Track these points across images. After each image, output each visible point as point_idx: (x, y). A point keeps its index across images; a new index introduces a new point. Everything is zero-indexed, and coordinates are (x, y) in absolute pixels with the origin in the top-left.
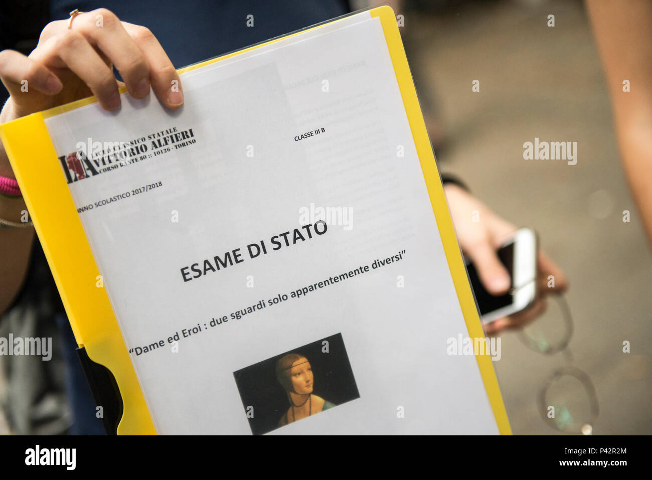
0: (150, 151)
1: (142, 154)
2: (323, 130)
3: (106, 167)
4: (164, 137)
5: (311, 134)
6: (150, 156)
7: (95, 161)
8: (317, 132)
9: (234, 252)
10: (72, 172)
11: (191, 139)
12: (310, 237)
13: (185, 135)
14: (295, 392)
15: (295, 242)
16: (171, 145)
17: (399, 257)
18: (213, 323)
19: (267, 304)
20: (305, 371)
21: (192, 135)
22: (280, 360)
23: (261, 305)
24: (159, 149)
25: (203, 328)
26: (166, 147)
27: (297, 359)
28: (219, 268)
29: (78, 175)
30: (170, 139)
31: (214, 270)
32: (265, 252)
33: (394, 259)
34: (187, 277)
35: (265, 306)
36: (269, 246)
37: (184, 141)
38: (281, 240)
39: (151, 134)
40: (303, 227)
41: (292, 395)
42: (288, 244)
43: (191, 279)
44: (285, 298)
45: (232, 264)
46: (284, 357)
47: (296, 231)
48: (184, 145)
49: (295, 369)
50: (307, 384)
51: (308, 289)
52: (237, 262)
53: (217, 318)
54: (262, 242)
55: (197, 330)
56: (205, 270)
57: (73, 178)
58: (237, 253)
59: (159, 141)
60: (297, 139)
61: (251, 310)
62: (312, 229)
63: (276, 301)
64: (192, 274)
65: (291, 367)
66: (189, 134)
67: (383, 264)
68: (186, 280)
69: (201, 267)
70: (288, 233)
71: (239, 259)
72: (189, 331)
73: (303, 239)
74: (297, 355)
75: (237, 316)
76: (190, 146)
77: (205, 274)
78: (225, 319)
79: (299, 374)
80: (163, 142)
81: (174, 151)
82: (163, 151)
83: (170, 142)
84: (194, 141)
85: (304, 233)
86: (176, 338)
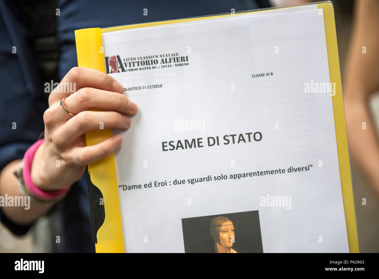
0: (159, 64)
1: (154, 65)
2: (272, 74)
3: (130, 68)
4: (170, 57)
5: (263, 75)
6: (159, 68)
7: (125, 63)
8: (268, 74)
9: (198, 139)
10: (110, 68)
11: (186, 62)
12: (250, 141)
13: (183, 59)
14: (220, 244)
15: (239, 142)
16: (173, 63)
17: (307, 169)
18: (176, 182)
19: (213, 179)
20: (230, 230)
21: (187, 60)
22: (214, 219)
23: (209, 179)
24: (165, 64)
25: (168, 184)
26: (170, 64)
27: (225, 221)
28: (186, 148)
29: (113, 70)
30: (173, 60)
31: (183, 148)
32: (218, 144)
33: (304, 169)
34: (165, 148)
35: (211, 180)
36: (222, 141)
37: (181, 63)
38: (230, 139)
39: (162, 54)
40: (246, 134)
41: (218, 245)
42: (234, 143)
43: (167, 150)
44: (225, 177)
45: (195, 147)
46: (217, 218)
47: (241, 135)
48: (181, 65)
49: (223, 228)
50: (229, 241)
51: (242, 175)
52: (199, 146)
53: (179, 179)
54: (217, 137)
55: (164, 184)
56: (178, 147)
57: (110, 71)
58: (200, 141)
59: (166, 59)
60: (253, 76)
61: (201, 180)
62: (252, 136)
63: (219, 178)
64: (169, 147)
65: (220, 226)
66: (185, 59)
67: (296, 171)
68: (164, 150)
69: (175, 144)
70: (236, 135)
71: (201, 144)
72: (159, 184)
73: (245, 142)
74: (226, 219)
75: (192, 182)
76: (185, 66)
77: (177, 149)
78: (183, 182)
79: (225, 232)
80: (168, 60)
81: (174, 67)
82: (167, 66)
83: (173, 62)
84: (188, 64)
85: (246, 137)
86: (150, 186)
